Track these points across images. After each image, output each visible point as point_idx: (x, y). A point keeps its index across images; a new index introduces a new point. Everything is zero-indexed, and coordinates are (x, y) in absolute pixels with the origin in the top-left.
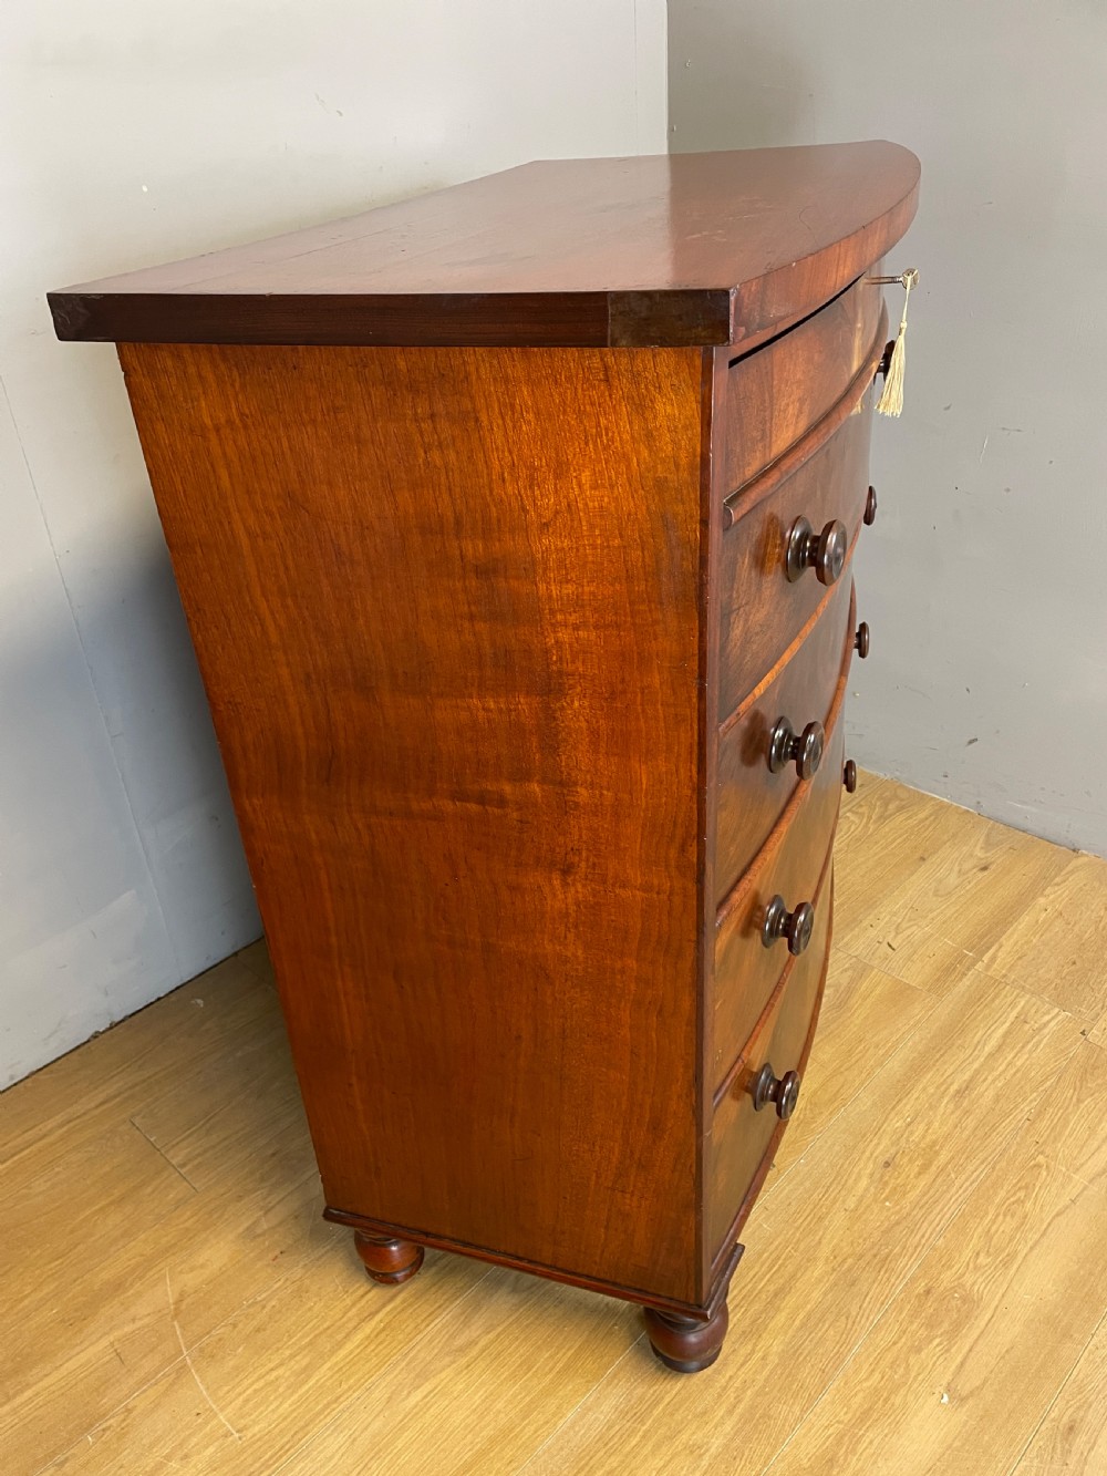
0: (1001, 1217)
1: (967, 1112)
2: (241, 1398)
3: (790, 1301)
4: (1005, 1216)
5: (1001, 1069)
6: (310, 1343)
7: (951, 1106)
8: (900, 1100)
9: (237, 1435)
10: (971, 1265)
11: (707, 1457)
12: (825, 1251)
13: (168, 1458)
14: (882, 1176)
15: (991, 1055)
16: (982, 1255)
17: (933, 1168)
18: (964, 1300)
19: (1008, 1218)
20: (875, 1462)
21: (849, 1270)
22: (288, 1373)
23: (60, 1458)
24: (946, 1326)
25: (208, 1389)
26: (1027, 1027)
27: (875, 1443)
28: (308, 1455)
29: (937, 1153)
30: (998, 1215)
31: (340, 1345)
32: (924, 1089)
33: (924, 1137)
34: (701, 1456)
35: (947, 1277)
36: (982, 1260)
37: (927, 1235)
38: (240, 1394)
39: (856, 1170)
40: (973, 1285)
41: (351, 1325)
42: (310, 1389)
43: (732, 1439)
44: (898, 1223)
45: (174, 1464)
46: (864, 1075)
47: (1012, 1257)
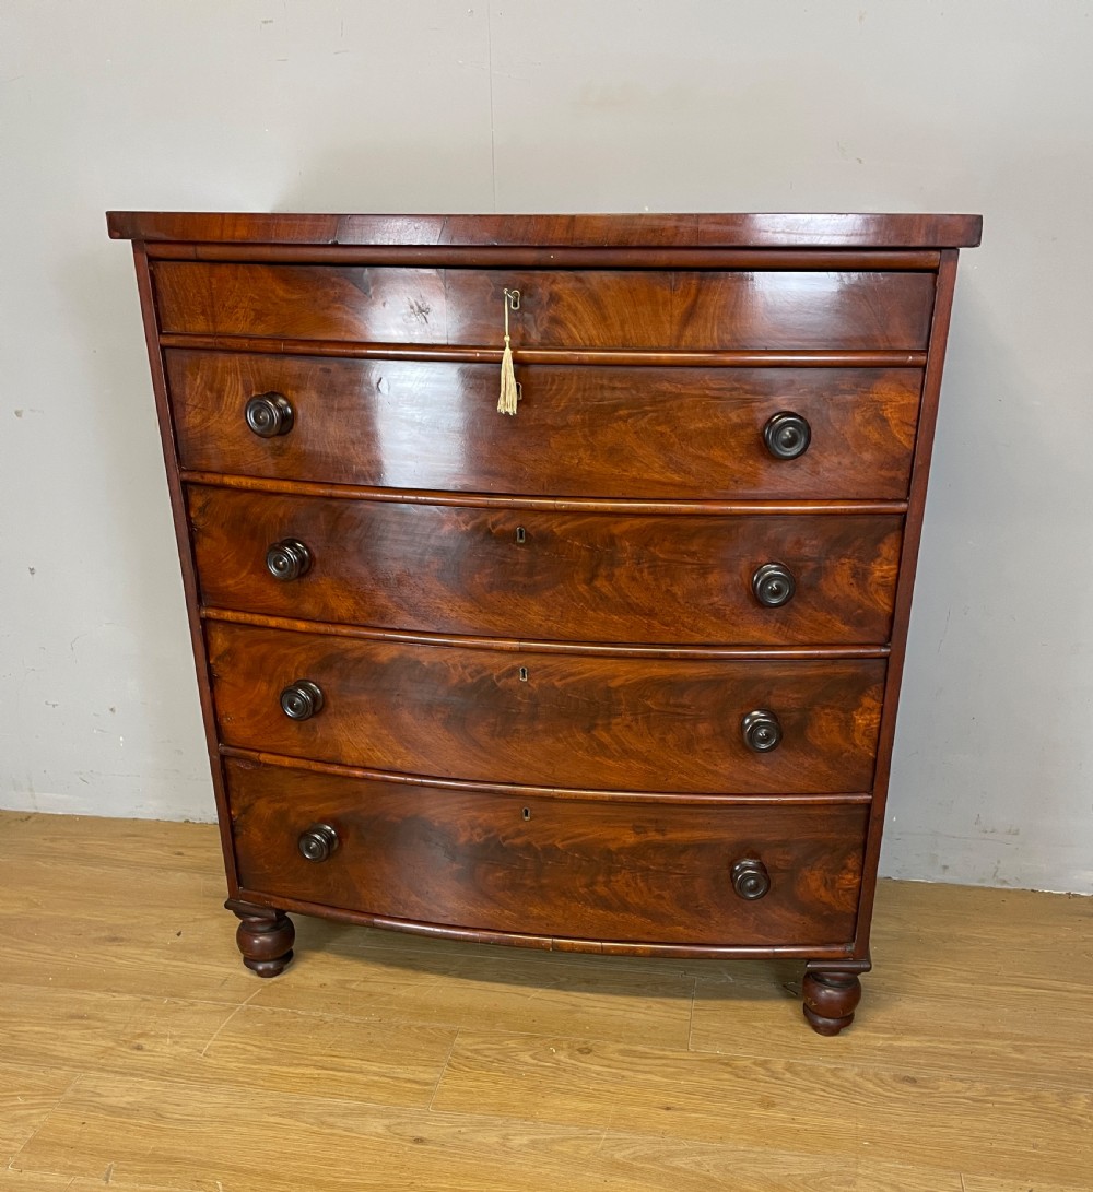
2: (227, 1043)
6: (283, 1051)
9: (202, 1055)
13: (172, 1036)
22: (255, 1053)
25: (225, 1026)
28: (206, 1092)
38: (229, 1041)
42: (251, 1068)
45: (169, 1041)
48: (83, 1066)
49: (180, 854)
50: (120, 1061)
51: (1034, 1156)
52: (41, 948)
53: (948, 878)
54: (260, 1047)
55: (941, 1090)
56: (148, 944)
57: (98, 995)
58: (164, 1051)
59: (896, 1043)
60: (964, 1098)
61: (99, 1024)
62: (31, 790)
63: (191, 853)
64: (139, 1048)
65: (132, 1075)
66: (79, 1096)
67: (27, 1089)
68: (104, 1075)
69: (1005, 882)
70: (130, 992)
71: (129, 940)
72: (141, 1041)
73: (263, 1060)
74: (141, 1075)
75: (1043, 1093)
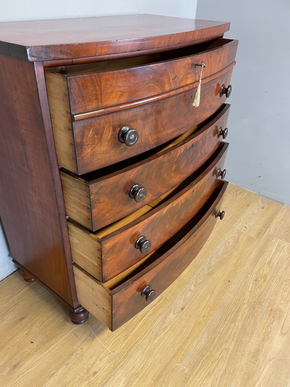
0: (284, 292)
1: (272, 267)
2: (111, 344)
3: (240, 314)
4: (285, 291)
5: (277, 257)
6: (125, 329)
7: (267, 266)
8: (255, 265)
9: (113, 353)
10: (280, 303)
11: (230, 351)
12: (246, 301)
13: (96, 360)
14: (255, 283)
15: (274, 254)
16: (282, 301)
17: (266, 281)
18: (280, 311)
19: (286, 292)
20: (268, 350)
21: (253, 305)
22: (122, 337)
23: (66, 363)
24: (277, 317)
25: (102, 342)
26: (281, 247)
27: (267, 345)
28: (132, 357)
29: (267, 277)
30: (283, 291)
31: (133, 329)
32: (260, 262)
33: (263, 273)
34: (228, 351)
35: (275, 306)
37: (269, 296)
38: (111, 343)
39: (249, 282)
40: (281, 308)
41: (135, 324)
42: (128, 340)
43: (235, 347)
44: (261, 294)
45: (98, 362)
46: (246, 259)
54: (119, 335)
56: (30, 355)
58: (102, 365)
65: (109, 379)
71: (19, 362)
73: (127, 336)
74: (111, 375)
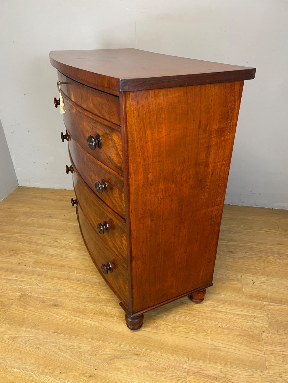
0: (184, 328)
1: (211, 314)
4: (185, 328)
5: (232, 317)
7: (210, 310)
9: (70, 243)
10: (167, 325)
11: (98, 297)
13: (64, 239)
14: (178, 303)
15: (235, 314)
16: (171, 327)
17: (188, 311)
18: (157, 326)
19: (185, 329)
20: (111, 322)
23: (58, 230)
26: (254, 319)
27: (114, 320)
28: (71, 252)
29: (193, 311)
34: (97, 296)
36: (170, 327)
38: (76, 240)
40: (162, 327)
43: (103, 299)
44: (168, 309)
45: (63, 240)
47: (175, 332)
48: (45, 245)
49: (64, 197)
50: (53, 245)
51: (259, 270)
52: (34, 219)
53: (244, 205)
55: (238, 254)
56: (58, 218)
57: (47, 229)
58: (62, 242)
59: (228, 244)
60: (243, 256)
61: (48, 236)
62: (30, 182)
63: (66, 197)
64: (57, 242)
65: (55, 248)
66: (44, 252)
67: (33, 250)
68: (49, 248)
69: (257, 205)
70: (54, 229)
71: (53, 217)
72: (57, 240)
75: (262, 256)
